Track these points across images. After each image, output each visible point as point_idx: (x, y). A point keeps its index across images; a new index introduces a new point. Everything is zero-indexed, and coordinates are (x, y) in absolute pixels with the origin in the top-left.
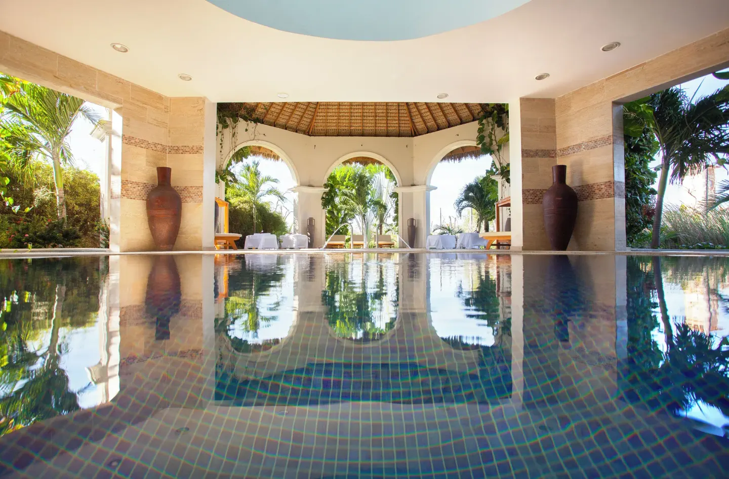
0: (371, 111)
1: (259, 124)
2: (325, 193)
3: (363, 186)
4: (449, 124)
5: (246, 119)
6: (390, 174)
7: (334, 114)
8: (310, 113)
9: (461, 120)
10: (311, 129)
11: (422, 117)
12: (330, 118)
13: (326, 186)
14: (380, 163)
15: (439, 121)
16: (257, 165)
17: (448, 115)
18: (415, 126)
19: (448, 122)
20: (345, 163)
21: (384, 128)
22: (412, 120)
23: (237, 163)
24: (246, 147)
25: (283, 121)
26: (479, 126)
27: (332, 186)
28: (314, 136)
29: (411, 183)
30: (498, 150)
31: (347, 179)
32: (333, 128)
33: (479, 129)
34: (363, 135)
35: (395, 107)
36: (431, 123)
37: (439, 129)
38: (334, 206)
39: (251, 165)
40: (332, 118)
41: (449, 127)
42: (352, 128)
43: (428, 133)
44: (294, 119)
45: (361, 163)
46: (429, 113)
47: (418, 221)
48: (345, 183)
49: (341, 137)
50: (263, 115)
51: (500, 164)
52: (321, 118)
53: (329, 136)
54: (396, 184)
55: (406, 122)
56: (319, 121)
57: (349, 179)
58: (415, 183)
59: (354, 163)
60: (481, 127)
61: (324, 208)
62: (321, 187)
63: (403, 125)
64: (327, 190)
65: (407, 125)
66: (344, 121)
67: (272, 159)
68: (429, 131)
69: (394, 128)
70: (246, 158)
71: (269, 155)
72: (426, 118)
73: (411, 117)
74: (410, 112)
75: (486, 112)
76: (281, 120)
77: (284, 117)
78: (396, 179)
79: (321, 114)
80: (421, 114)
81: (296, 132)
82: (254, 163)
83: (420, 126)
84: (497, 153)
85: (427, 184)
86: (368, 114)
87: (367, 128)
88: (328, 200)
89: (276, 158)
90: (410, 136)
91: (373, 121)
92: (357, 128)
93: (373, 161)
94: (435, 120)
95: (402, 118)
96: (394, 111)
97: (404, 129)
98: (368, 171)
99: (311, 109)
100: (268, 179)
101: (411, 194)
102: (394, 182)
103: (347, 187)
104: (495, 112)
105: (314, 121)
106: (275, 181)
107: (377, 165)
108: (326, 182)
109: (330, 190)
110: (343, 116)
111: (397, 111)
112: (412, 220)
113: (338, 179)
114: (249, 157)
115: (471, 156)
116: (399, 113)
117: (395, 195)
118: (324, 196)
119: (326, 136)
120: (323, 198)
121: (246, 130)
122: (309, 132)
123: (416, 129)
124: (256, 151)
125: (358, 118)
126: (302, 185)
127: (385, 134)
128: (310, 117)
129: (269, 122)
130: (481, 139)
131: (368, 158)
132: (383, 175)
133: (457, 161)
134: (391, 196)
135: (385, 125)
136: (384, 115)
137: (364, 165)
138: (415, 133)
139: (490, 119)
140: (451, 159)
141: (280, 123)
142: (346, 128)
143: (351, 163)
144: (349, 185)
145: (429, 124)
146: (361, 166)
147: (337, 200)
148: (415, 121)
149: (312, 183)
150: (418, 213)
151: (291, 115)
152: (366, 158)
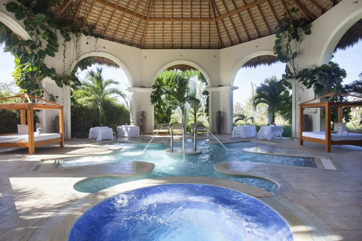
0: (188, 29)
1: (99, 39)
2: (153, 92)
3: (182, 86)
4: (249, 38)
5: (86, 34)
6: (202, 78)
7: (159, 32)
8: (141, 30)
9: (259, 34)
10: (142, 44)
11: (228, 33)
12: (156, 35)
13: (154, 87)
14: (194, 69)
15: (241, 36)
16: (100, 71)
17: (249, 31)
18: (222, 41)
19: (248, 36)
20: (169, 69)
21: (197, 43)
22: (219, 35)
23: (82, 70)
24: (89, 58)
25: (120, 37)
26: (277, 39)
27: (159, 87)
28: (145, 49)
29: (219, 84)
30: (293, 58)
31: (171, 81)
32: (159, 43)
33: (276, 41)
34: (182, 48)
35: (206, 25)
36: (234, 38)
37: (241, 42)
38: (161, 102)
39: (95, 71)
40: (158, 35)
41: (249, 41)
42: (174, 43)
43: (231, 45)
44: (128, 36)
45: (181, 69)
46: (233, 30)
47: (224, 113)
48: (169, 84)
49: (165, 50)
50: (103, 32)
51: (294, 69)
52: (150, 35)
53: (156, 49)
54: (207, 84)
55: (215, 37)
56: (148, 37)
57: (172, 81)
58: (221, 84)
59: (175, 70)
60: (278, 39)
61: (152, 104)
62: (150, 88)
63: (212, 40)
64: (155, 90)
65: (216, 40)
66: (168, 37)
67: (114, 67)
68: (232, 44)
69: (205, 43)
70: (90, 66)
71: (110, 63)
72: (231, 34)
73: (219, 33)
74: (218, 29)
75: (282, 27)
76: (118, 36)
77: (121, 34)
78: (207, 81)
79: (149, 32)
80: (227, 31)
81: (131, 46)
82: (98, 70)
83: (226, 40)
84: (291, 60)
85: (231, 85)
86: (186, 32)
87: (185, 43)
88: (155, 98)
89: (117, 66)
90: (217, 49)
91: (190, 37)
92: (177, 43)
93: (190, 68)
94: (238, 35)
95: (212, 35)
96: (206, 29)
97: (212, 43)
98: (186, 75)
99: (141, 27)
100: (111, 82)
101: (219, 93)
102: (205, 83)
103: (171, 87)
104: (291, 26)
105: (144, 37)
106: (116, 83)
107: (193, 71)
108: (154, 84)
109: (157, 90)
110: (166, 33)
111: (208, 29)
112: (220, 112)
113: (164, 81)
114: (93, 65)
115: (264, 64)
116: (210, 30)
117: (206, 93)
118: (153, 94)
119: (154, 49)
120: (152, 96)
121: (87, 43)
122: (142, 46)
123: (222, 42)
124: (101, 61)
125: (178, 34)
126: (135, 85)
127: (199, 47)
128: (142, 34)
129: (109, 38)
130: (278, 49)
131: (186, 65)
132: (196, 77)
133: (253, 68)
134: (203, 94)
135: (199, 40)
136: (198, 31)
137: (183, 71)
138: (221, 46)
139: (287, 32)
140: (248, 66)
141: (118, 38)
142: (169, 43)
143: (173, 70)
144: (172, 85)
145: (233, 39)
146: (181, 71)
147: (163, 97)
148: (222, 36)
149: (143, 85)
150: (223, 107)
151: (126, 32)
152: (184, 65)
